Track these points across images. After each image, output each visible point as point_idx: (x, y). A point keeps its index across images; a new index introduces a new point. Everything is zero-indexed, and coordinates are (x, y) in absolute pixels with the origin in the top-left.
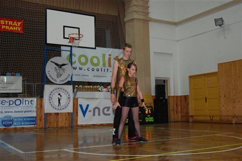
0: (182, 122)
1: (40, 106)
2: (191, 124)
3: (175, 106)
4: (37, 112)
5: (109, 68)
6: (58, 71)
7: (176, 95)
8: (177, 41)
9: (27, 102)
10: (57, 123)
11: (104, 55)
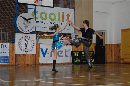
0: (115, 63)
1: (12, 49)
2: (122, 65)
3: (110, 52)
4: (10, 53)
5: (63, 22)
6: (26, 24)
7: (111, 43)
8: (113, 4)
9: (3, 46)
10: (24, 61)
11: (59, 13)
